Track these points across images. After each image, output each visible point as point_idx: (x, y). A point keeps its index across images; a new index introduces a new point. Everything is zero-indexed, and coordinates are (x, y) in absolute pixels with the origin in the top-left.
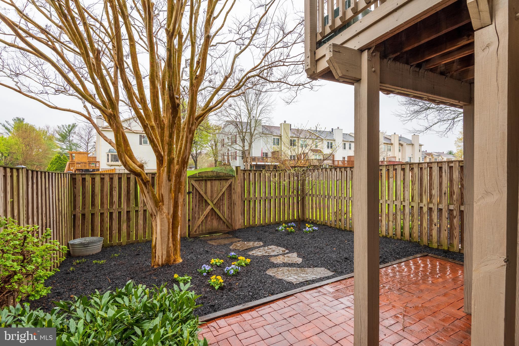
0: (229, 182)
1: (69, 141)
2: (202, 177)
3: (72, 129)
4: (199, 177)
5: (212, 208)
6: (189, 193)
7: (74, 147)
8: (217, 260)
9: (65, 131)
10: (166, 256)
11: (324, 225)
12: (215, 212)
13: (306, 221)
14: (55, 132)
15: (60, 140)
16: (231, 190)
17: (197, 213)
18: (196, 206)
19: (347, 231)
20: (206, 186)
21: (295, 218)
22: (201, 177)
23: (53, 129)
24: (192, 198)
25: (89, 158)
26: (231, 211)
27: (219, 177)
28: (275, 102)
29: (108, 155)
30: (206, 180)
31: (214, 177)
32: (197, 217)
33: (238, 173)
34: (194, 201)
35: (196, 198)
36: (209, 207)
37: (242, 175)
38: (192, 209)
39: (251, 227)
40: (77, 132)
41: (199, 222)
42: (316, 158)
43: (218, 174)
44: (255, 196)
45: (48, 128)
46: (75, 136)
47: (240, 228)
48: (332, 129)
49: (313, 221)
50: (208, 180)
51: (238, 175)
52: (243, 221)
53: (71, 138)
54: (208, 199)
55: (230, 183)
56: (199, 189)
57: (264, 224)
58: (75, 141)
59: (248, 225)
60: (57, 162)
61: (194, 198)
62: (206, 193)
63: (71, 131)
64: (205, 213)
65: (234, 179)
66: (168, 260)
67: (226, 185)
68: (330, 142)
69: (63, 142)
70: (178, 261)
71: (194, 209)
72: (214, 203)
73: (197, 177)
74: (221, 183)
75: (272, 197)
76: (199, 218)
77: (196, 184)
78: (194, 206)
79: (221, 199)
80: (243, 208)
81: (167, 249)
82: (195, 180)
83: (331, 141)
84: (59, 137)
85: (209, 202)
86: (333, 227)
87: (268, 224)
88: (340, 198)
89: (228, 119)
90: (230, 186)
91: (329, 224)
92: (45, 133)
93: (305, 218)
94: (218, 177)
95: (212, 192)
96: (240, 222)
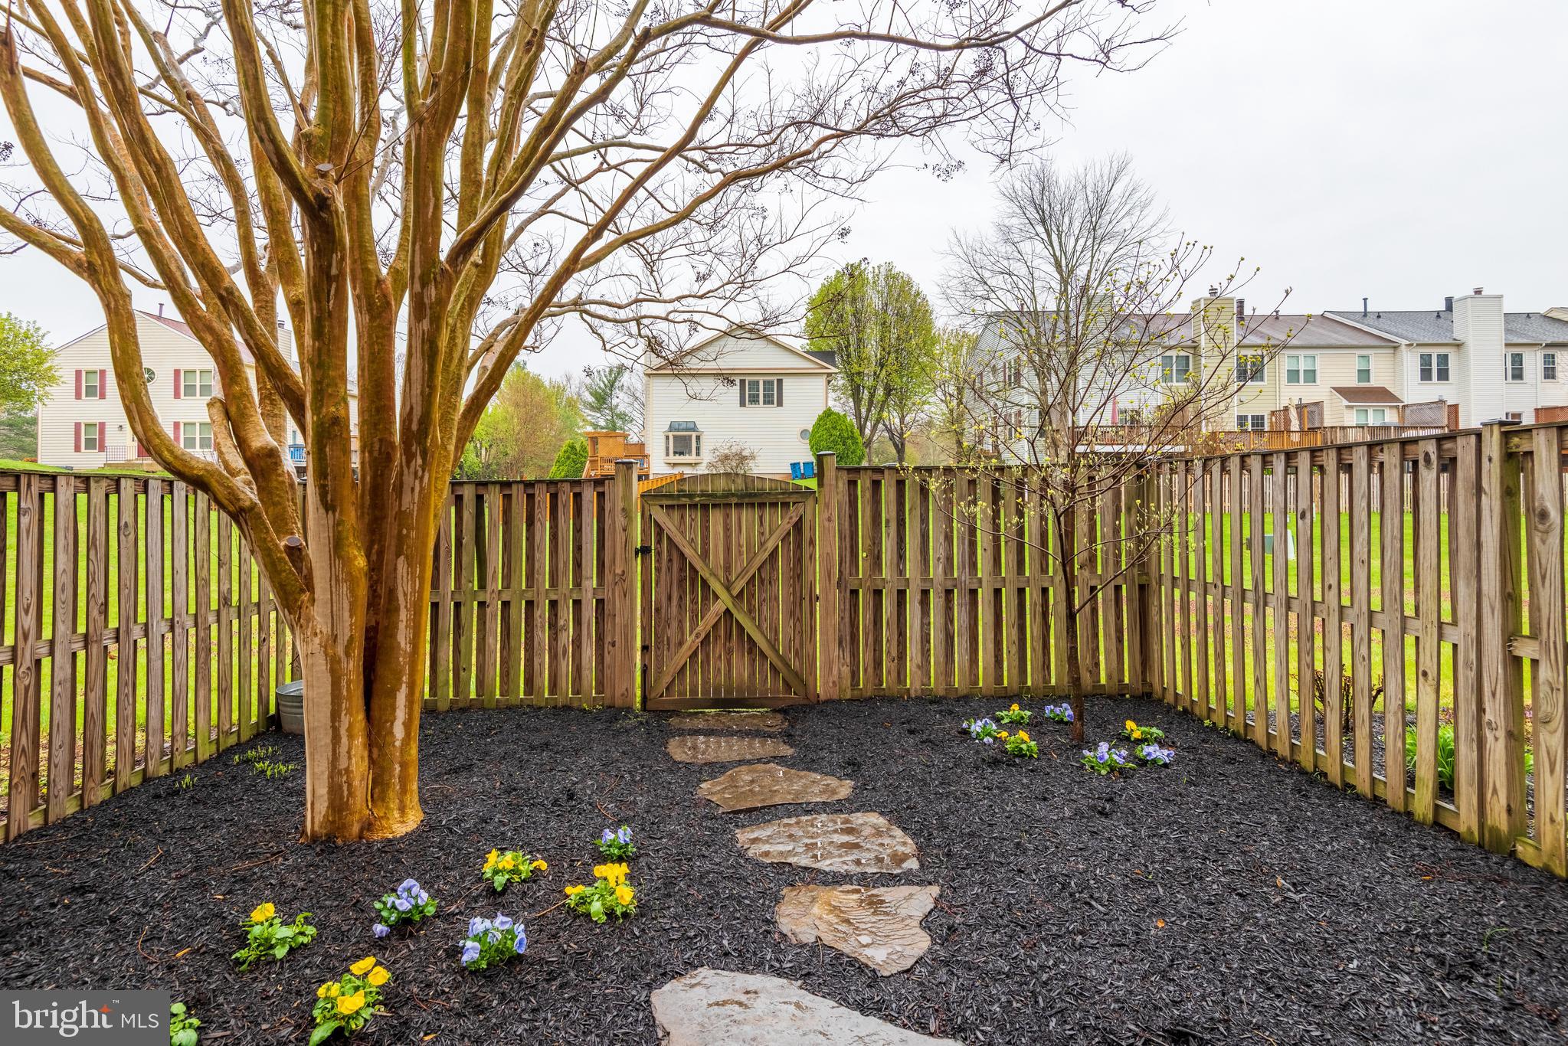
0: (793, 514)
1: (611, 409)
2: (691, 496)
3: (616, 378)
4: (679, 496)
5: (727, 610)
6: (645, 550)
7: (619, 423)
8: (508, 860)
9: (602, 385)
10: (326, 804)
11: (1236, 736)
12: (741, 628)
13: (1161, 701)
14: (584, 389)
15: (592, 408)
16: (799, 546)
17: (674, 624)
18: (670, 598)
19: (1358, 797)
20: (706, 528)
21: (1103, 680)
22: (685, 496)
23: (577, 382)
24: (658, 570)
25: (627, 445)
26: (803, 629)
27: (755, 495)
28: (1161, 226)
29: (667, 438)
30: (705, 507)
31: (733, 495)
32: (674, 641)
33: (826, 481)
34: (663, 582)
35: (669, 569)
36: (718, 608)
37: (842, 486)
38: (657, 610)
39: (883, 698)
40: (625, 384)
41: (683, 655)
42: (1362, 422)
43: (750, 485)
44: (901, 572)
45: (568, 380)
46: (621, 395)
47: (835, 697)
48: (1449, 302)
49: (1187, 704)
50: (715, 506)
51: (826, 488)
52: (846, 670)
53: (615, 401)
54: (716, 576)
55: (795, 519)
56: (678, 539)
57: (941, 693)
58: (621, 408)
59: (870, 687)
60: (568, 458)
61: (664, 570)
62: (705, 555)
63: (614, 382)
64: (704, 626)
65: (810, 502)
66: (333, 822)
67: (782, 522)
68: (1435, 352)
69: (598, 410)
70: (383, 828)
71: (663, 611)
72: (735, 593)
73: (670, 496)
74: (761, 518)
75: (980, 580)
76: (681, 644)
77: (669, 522)
78: (664, 600)
79: (762, 577)
80: (847, 620)
81: (331, 777)
82: (670, 507)
83: (1443, 351)
84: (591, 399)
85: (716, 586)
86: (1283, 760)
87: (961, 693)
88: (1318, 608)
89: (990, 307)
90: (798, 526)
91: (1259, 736)
92: (559, 390)
93: (1157, 687)
94: (750, 495)
95: (728, 550)
96: (835, 671)
